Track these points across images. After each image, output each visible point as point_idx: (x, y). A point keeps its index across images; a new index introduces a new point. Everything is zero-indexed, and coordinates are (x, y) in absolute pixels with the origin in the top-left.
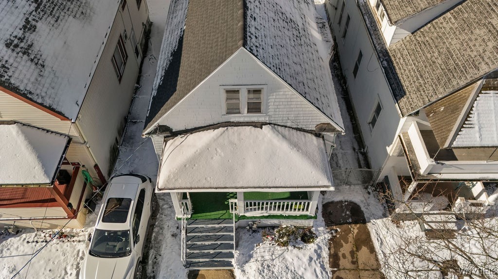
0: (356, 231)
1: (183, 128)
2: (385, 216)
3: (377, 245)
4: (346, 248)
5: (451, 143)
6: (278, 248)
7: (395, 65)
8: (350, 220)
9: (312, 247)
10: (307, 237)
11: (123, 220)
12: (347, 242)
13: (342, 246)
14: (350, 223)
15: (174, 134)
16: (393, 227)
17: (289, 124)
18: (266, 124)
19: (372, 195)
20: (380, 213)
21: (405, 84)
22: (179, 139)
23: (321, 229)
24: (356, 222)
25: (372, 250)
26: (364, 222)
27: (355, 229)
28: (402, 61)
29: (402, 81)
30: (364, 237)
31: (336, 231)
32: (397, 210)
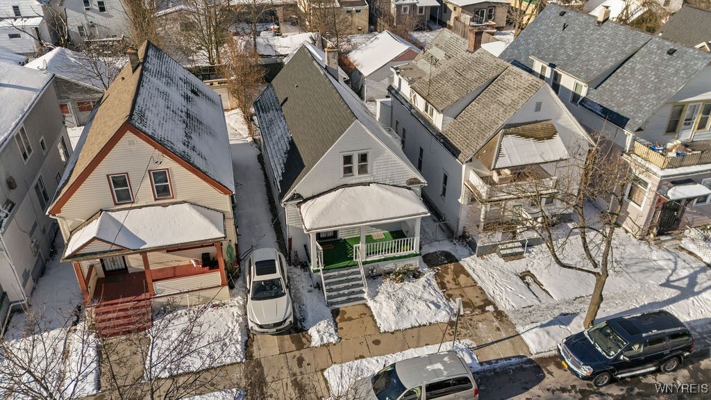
0: (452, 267)
1: (310, 195)
2: (471, 254)
3: (470, 271)
4: (448, 278)
5: (495, 166)
6: (397, 284)
7: (449, 138)
8: (446, 262)
9: (422, 280)
10: (416, 275)
11: (275, 272)
12: (448, 274)
13: (445, 277)
14: (446, 264)
15: (305, 200)
16: (479, 260)
17: (387, 182)
18: (372, 183)
19: (457, 245)
20: (468, 254)
21: (458, 146)
22: (309, 202)
23: (426, 269)
24: (451, 262)
25: (468, 275)
26: (457, 261)
27: (451, 266)
28: (452, 135)
29: (456, 146)
30: (460, 269)
31: (438, 269)
32: (479, 244)
